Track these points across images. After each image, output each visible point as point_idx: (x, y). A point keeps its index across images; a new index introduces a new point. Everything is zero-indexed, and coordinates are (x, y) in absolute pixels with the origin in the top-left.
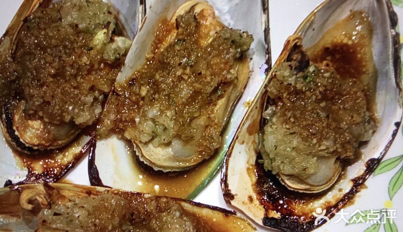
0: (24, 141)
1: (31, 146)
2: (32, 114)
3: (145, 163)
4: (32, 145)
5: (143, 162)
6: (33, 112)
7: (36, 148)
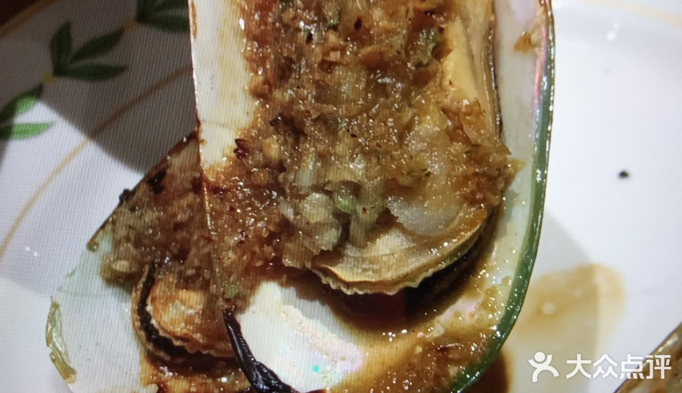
0: (159, 323)
1: (167, 336)
2: (191, 277)
3: (360, 293)
4: (169, 333)
5: (356, 294)
6: (194, 271)
7: (177, 343)
